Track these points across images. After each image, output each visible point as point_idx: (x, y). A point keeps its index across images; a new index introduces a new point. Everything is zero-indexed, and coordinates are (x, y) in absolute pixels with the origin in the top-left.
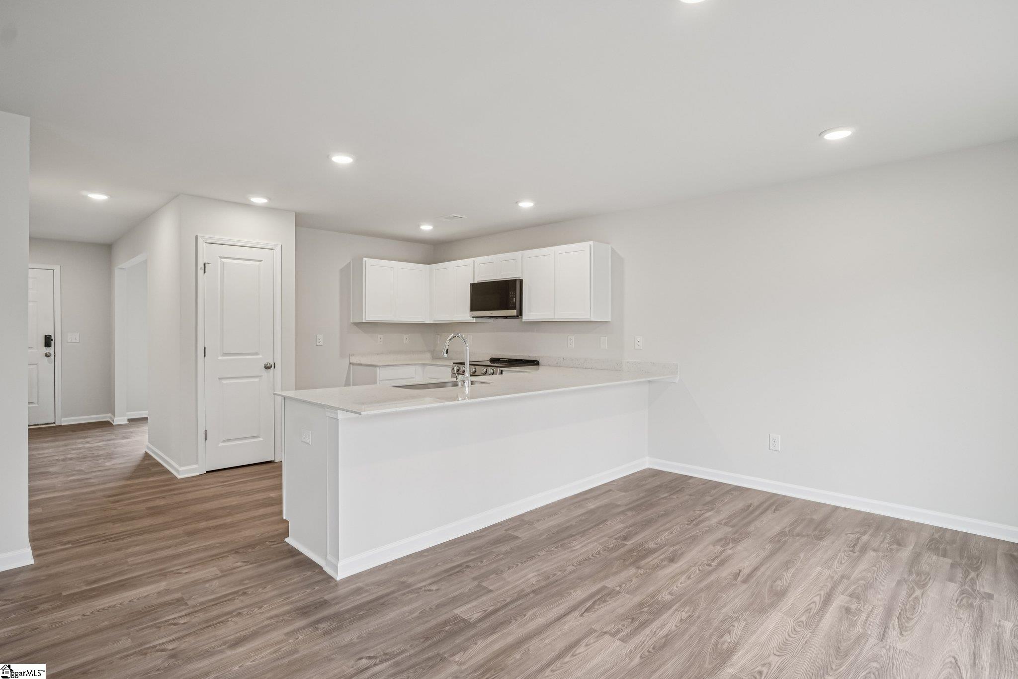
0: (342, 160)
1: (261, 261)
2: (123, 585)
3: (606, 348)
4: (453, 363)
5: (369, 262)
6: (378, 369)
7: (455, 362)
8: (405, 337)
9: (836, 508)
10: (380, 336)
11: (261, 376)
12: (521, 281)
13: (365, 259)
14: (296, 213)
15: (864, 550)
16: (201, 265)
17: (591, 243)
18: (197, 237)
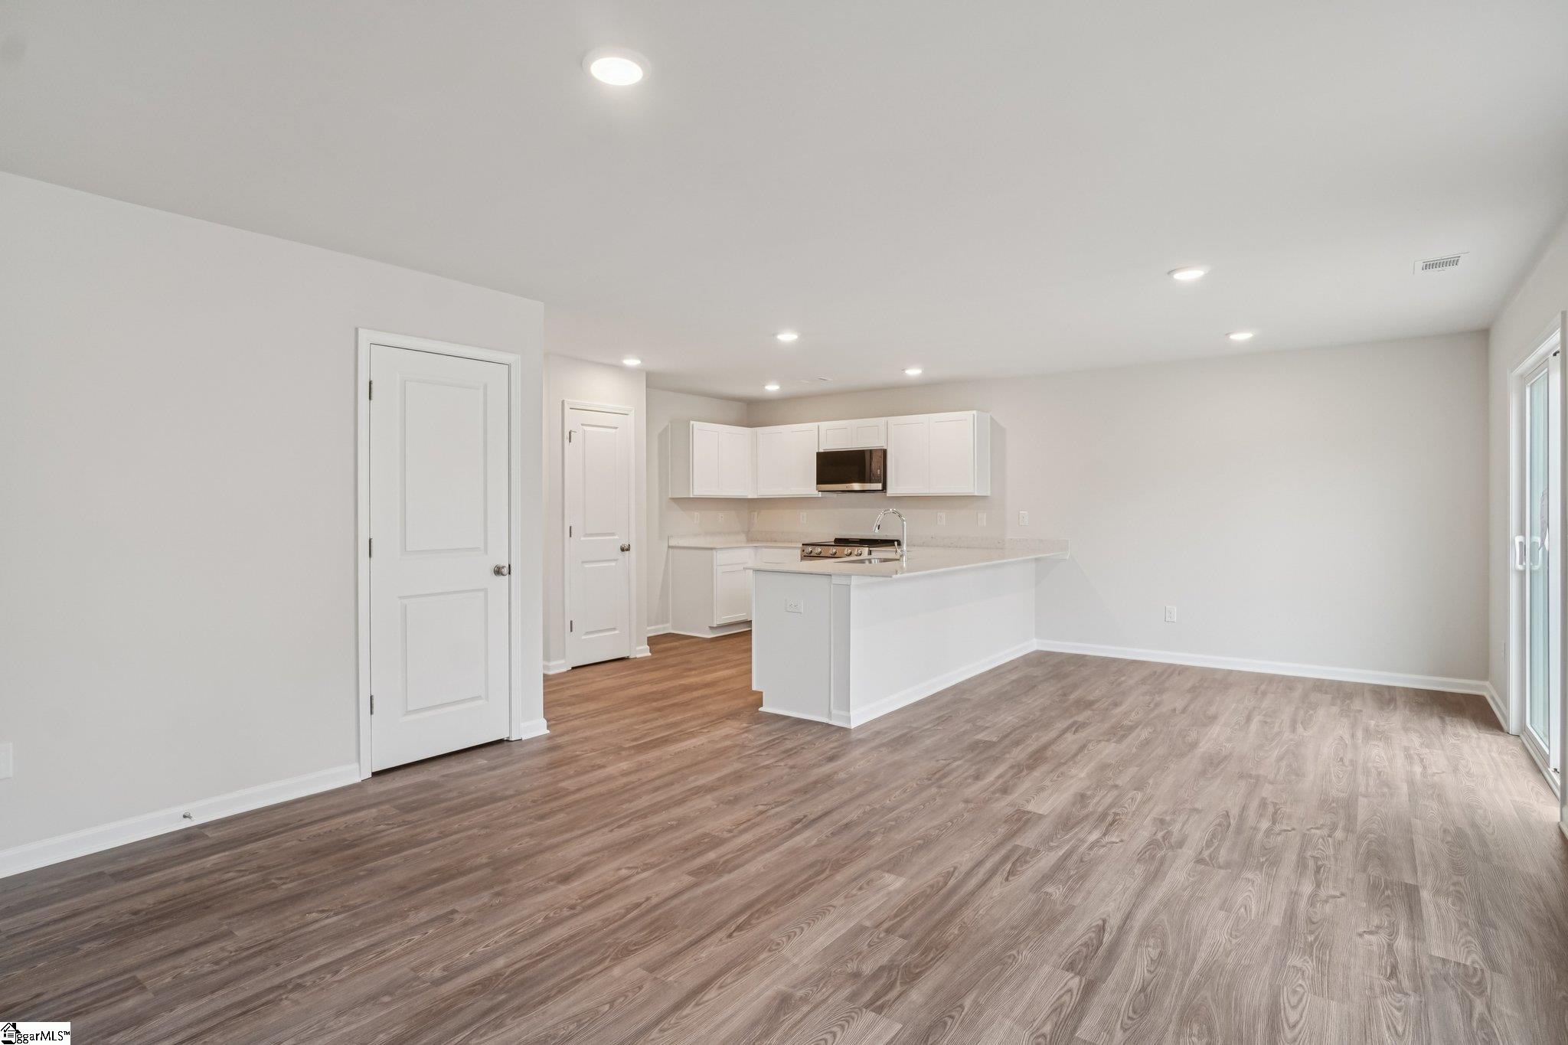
0: (788, 337)
1: (617, 428)
2: (666, 741)
3: (985, 524)
4: (805, 543)
5: (696, 425)
6: (714, 552)
8: (721, 514)
9: (1230, 672)
10: (697, 514)
11: (617, 560)
12: (885, 452)
13: (692, 422)
14: (647, 373)
15: (1264, 694)
16: (567, 435)
17: (975, 412)
18: (563, 402)
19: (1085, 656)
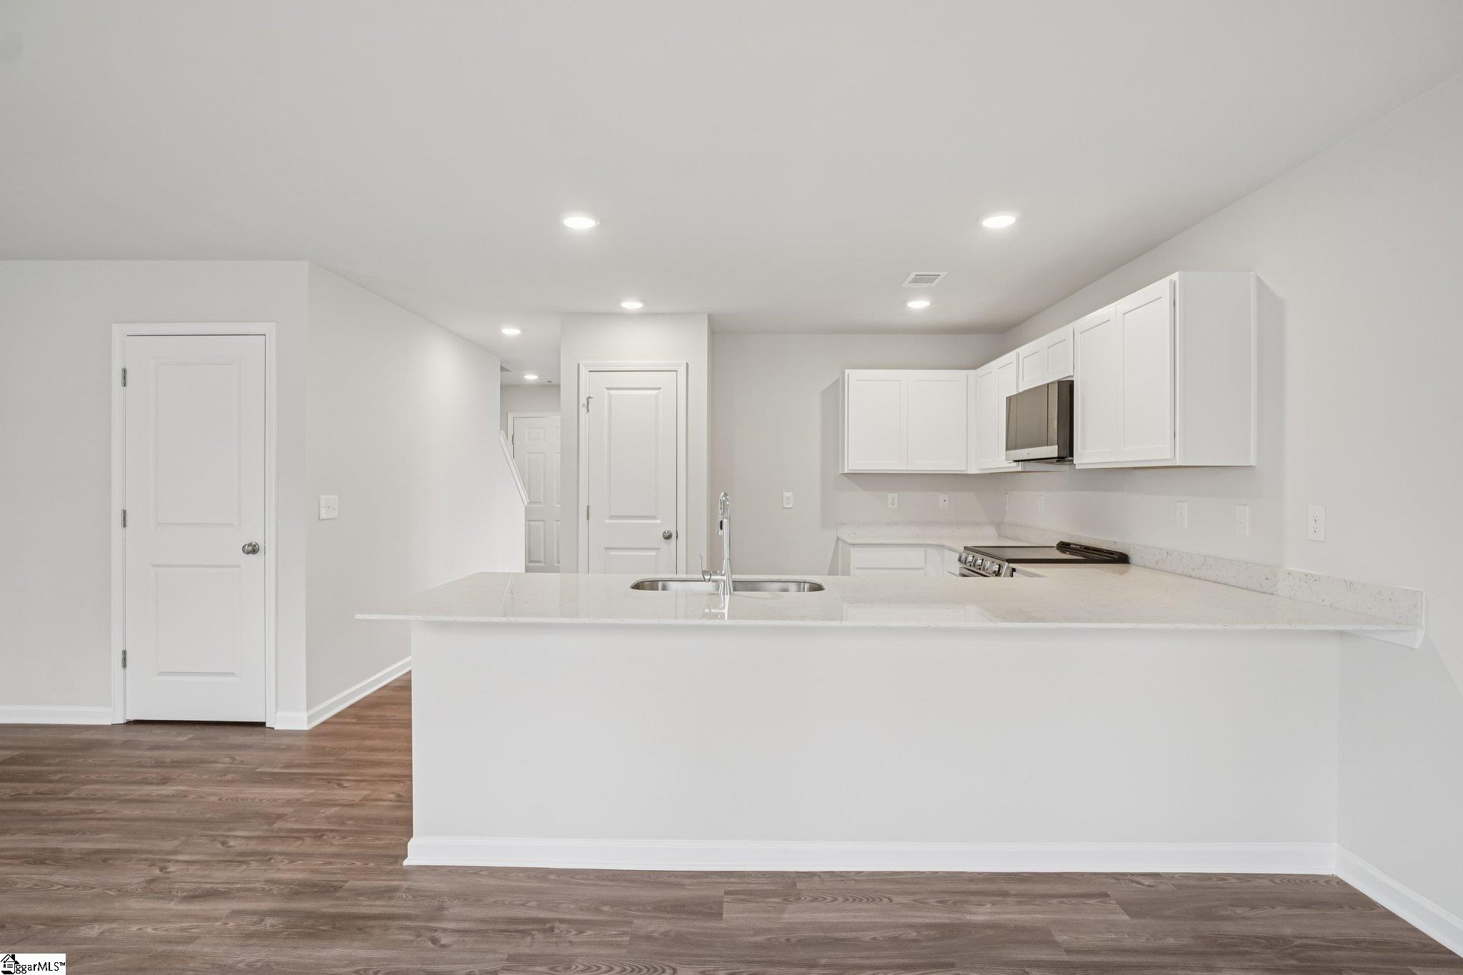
1: (660, 388)
3: (1248, 534)
4: (966, 548)
5: (858, 375)
7: (970, 544)
8: (942, 497)
10: (893, 496)
11: (659, 549)
12: (1072, 383)
13: (847, 371)
14: (709, 316)
16: (583, 401)
17: (1176, 276)
18: (579, 365)
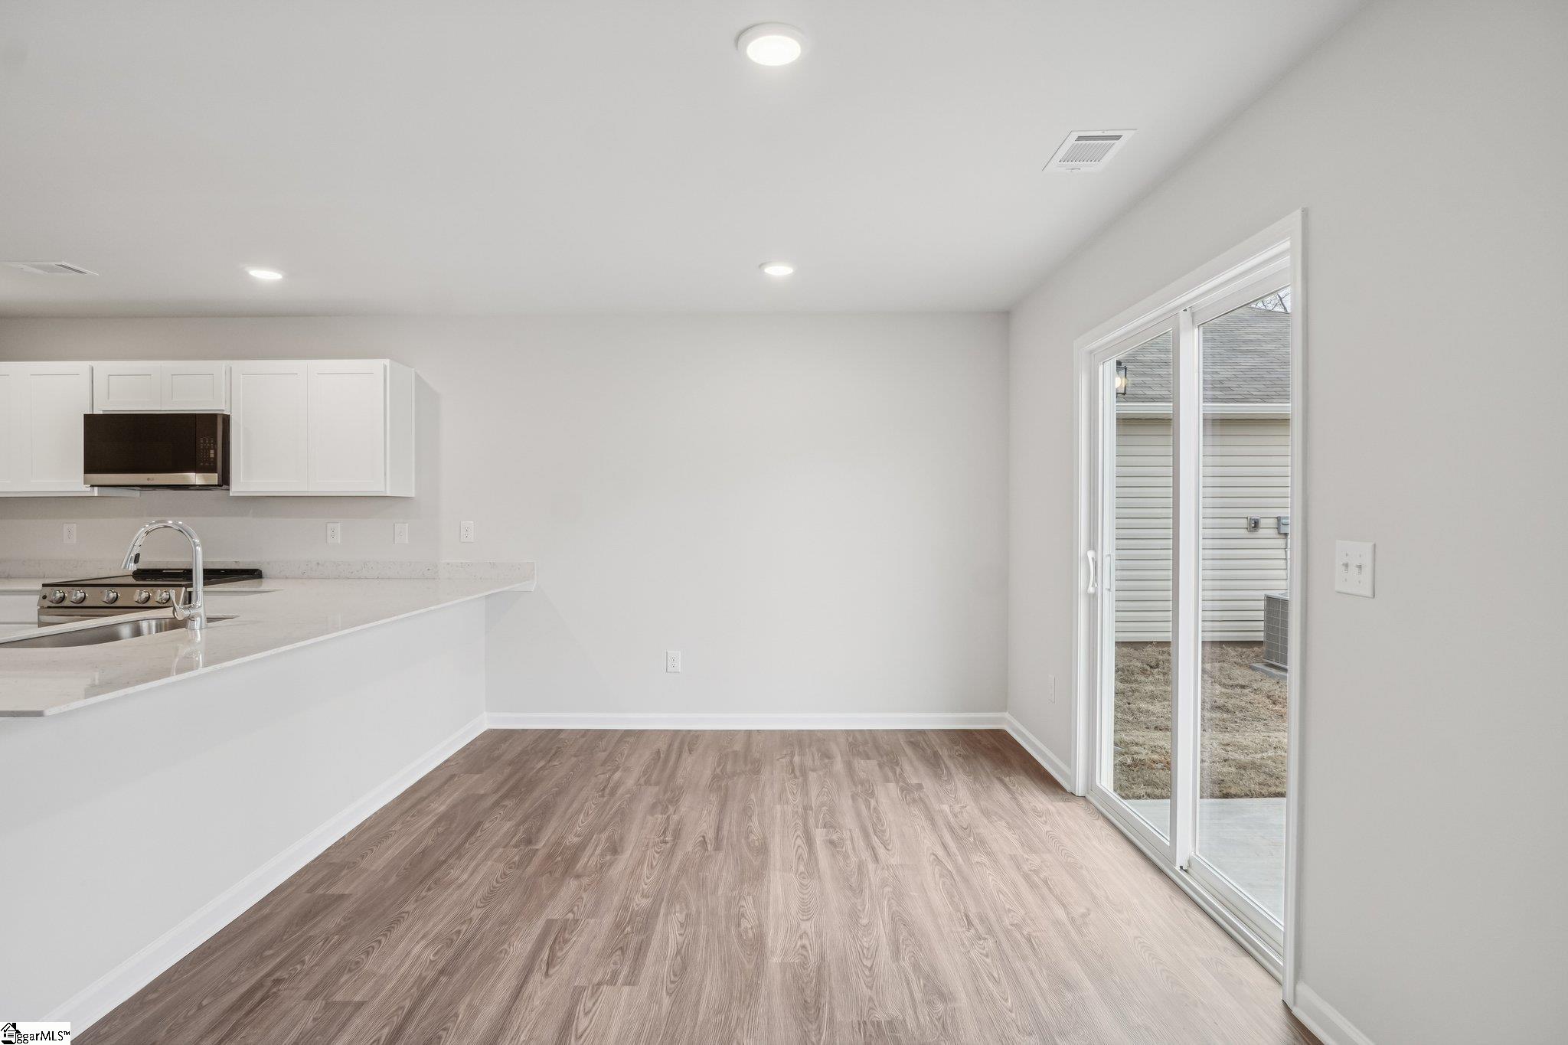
3: (408, 543)
4: (43, 585)
12: (226, 419)
15: (804, 772)
17: (387, 362)
19: (560, 731)
